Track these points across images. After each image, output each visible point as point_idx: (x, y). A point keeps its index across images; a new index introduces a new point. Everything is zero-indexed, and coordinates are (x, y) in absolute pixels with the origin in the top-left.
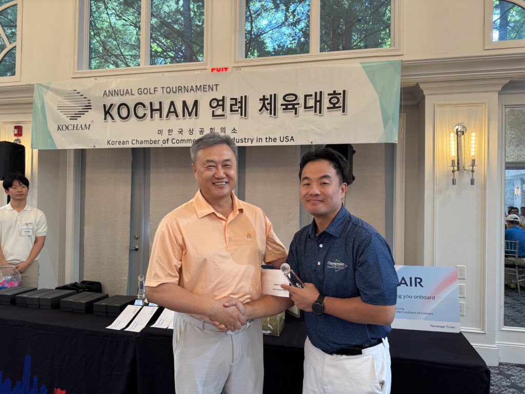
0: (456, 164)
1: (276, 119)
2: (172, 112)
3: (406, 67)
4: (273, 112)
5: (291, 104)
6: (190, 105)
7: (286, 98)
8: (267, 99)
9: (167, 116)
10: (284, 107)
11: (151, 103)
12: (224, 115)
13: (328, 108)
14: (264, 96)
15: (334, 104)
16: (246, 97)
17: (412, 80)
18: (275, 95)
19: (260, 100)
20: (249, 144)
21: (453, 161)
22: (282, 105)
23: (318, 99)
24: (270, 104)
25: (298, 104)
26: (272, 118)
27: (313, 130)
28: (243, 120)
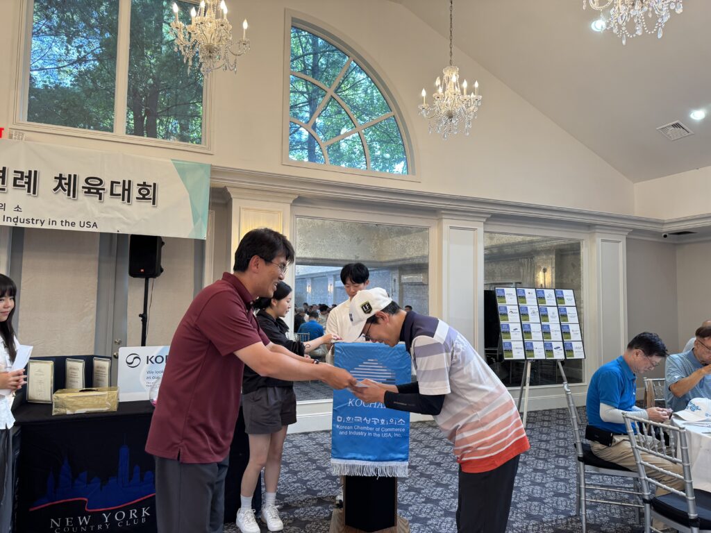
1: (75, 202)
3: (214, 171)
4: (71, 191)
5: (94, 188)
7: (89, 181)
8: (65, 179)
10: (87, 190)
12: (4, 189)
13: (137, 198)
14: (61, 175)
15: (144, 195)
16: (36, 172)
17: (221, 183)
18: (75, 176)
19: (56, 178)
20: (38, 226)
22: (83, 187)
23: (127, 187)
24: (69, 184)
25: (104, 189)
26: (70, 200)
27: (119, 218)
28: (31, 198)
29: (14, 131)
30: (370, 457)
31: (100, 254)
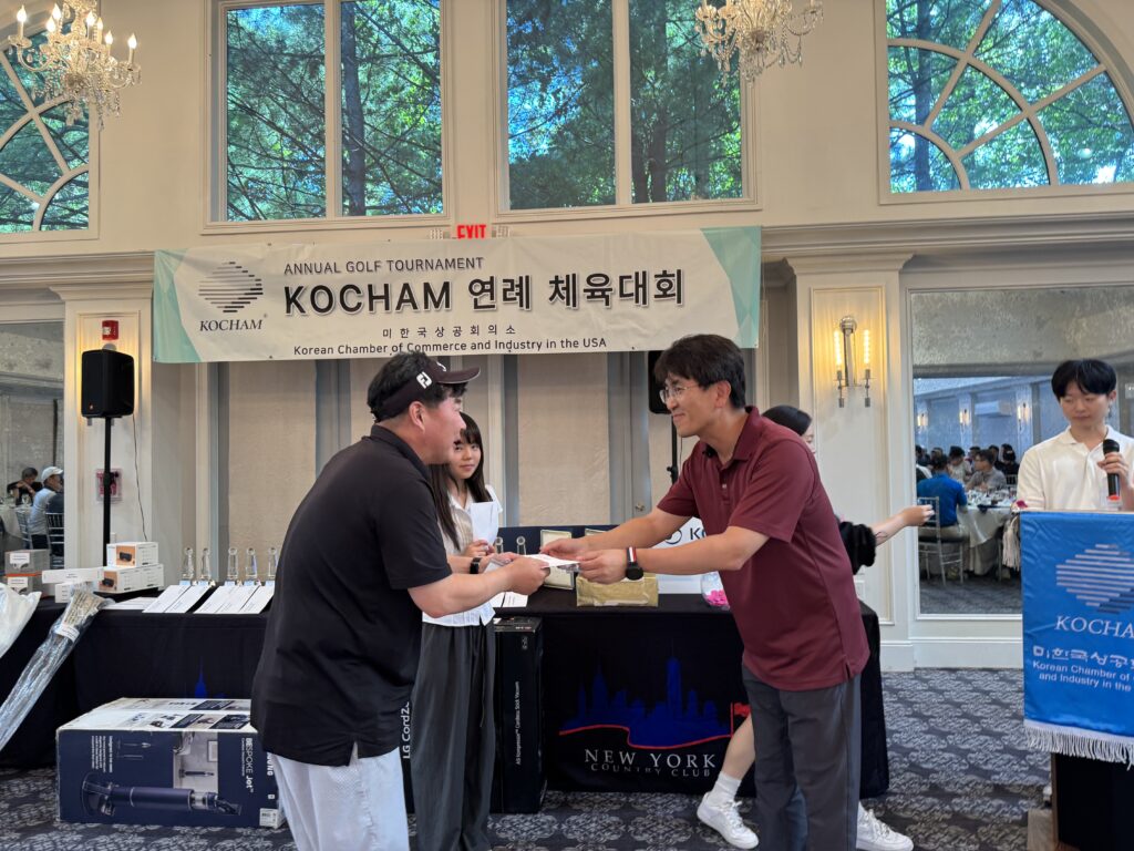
0: (844, 377)
1: (577, 313)
2: (407, 301)
3: (768, 235)
4: (572, 301)
5: (599, 290)
6: (437, 290)
7: (591, 280)
8: (562, 282)
9: (398, 308)
10: (589, 294)
11: (370, 287)
12: (493, 306)
13: (656, 296)
14: (557, 277)
15: (665, 291)
16: (527, 277)
17: (777, 254)
18: (574, 276)
19: (551, 282)
20: (535, 351)
21: (839, 373)
22: (585, 291)
23: (641, 282)
24: (567, 289)
25: (610, 290)
26: (569, 311)
27: (634, 330)
28: (524, 314)
29: (497, 227)
30: (1111, 727)
31: (609, 384)
